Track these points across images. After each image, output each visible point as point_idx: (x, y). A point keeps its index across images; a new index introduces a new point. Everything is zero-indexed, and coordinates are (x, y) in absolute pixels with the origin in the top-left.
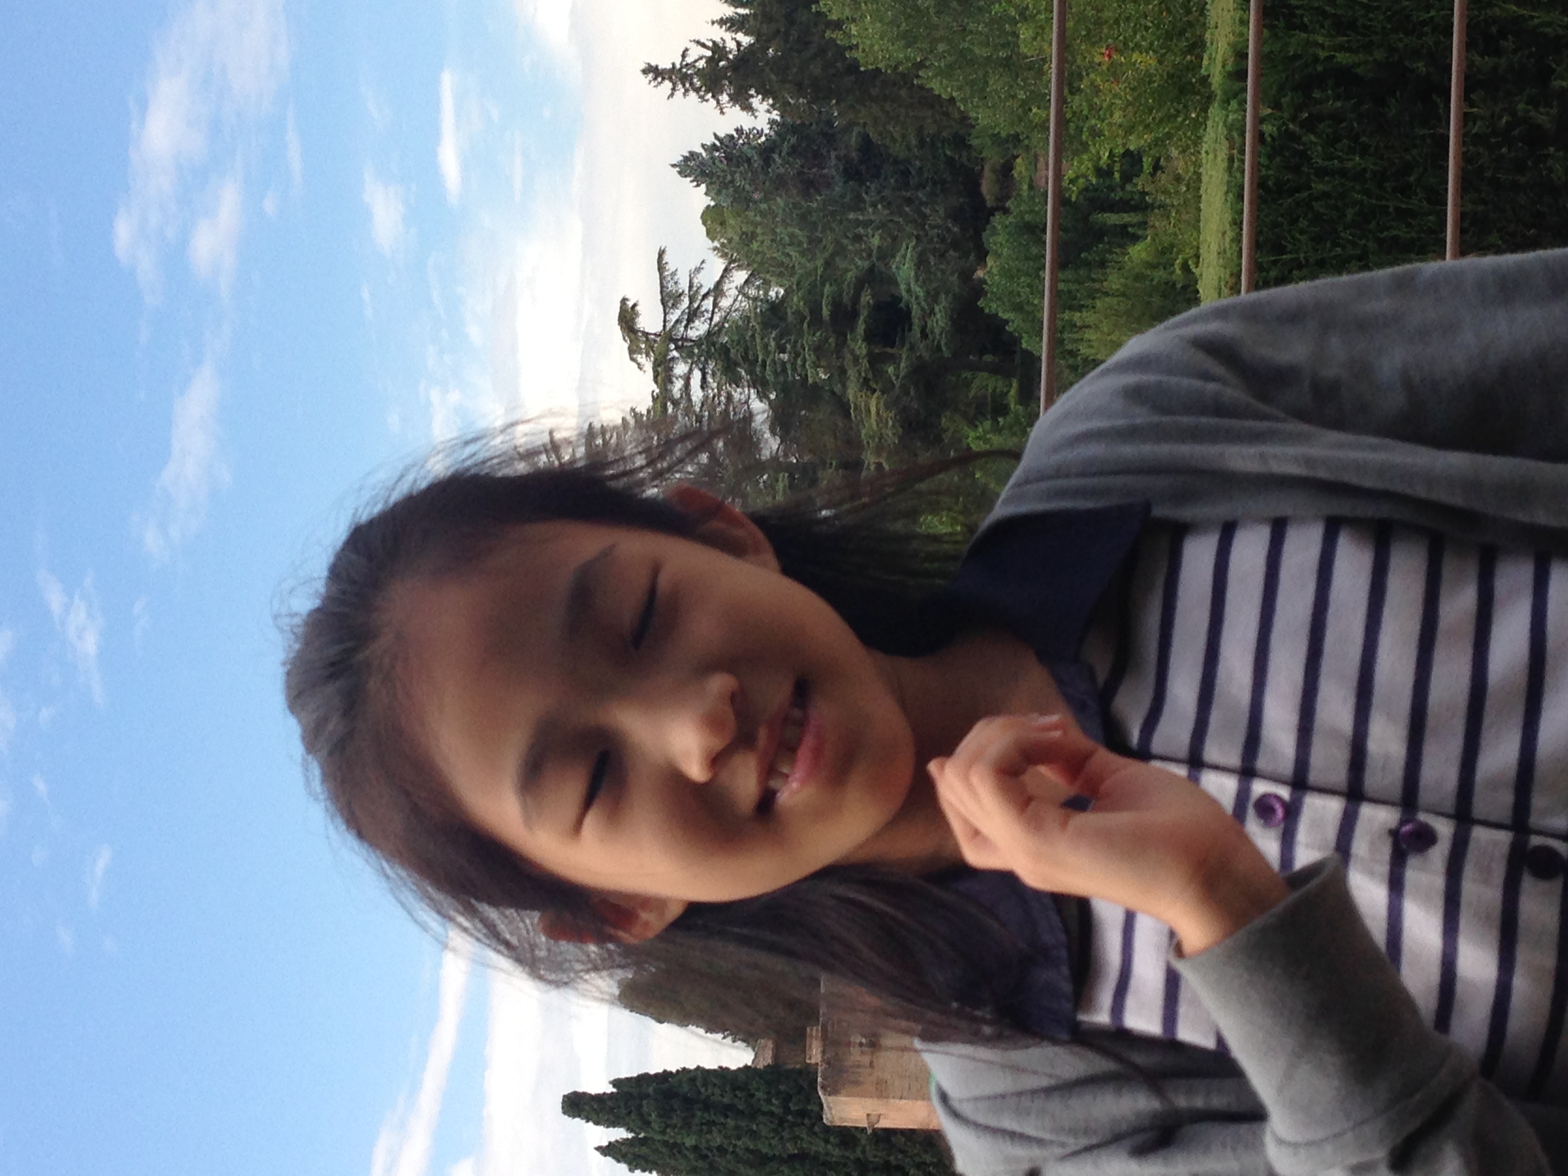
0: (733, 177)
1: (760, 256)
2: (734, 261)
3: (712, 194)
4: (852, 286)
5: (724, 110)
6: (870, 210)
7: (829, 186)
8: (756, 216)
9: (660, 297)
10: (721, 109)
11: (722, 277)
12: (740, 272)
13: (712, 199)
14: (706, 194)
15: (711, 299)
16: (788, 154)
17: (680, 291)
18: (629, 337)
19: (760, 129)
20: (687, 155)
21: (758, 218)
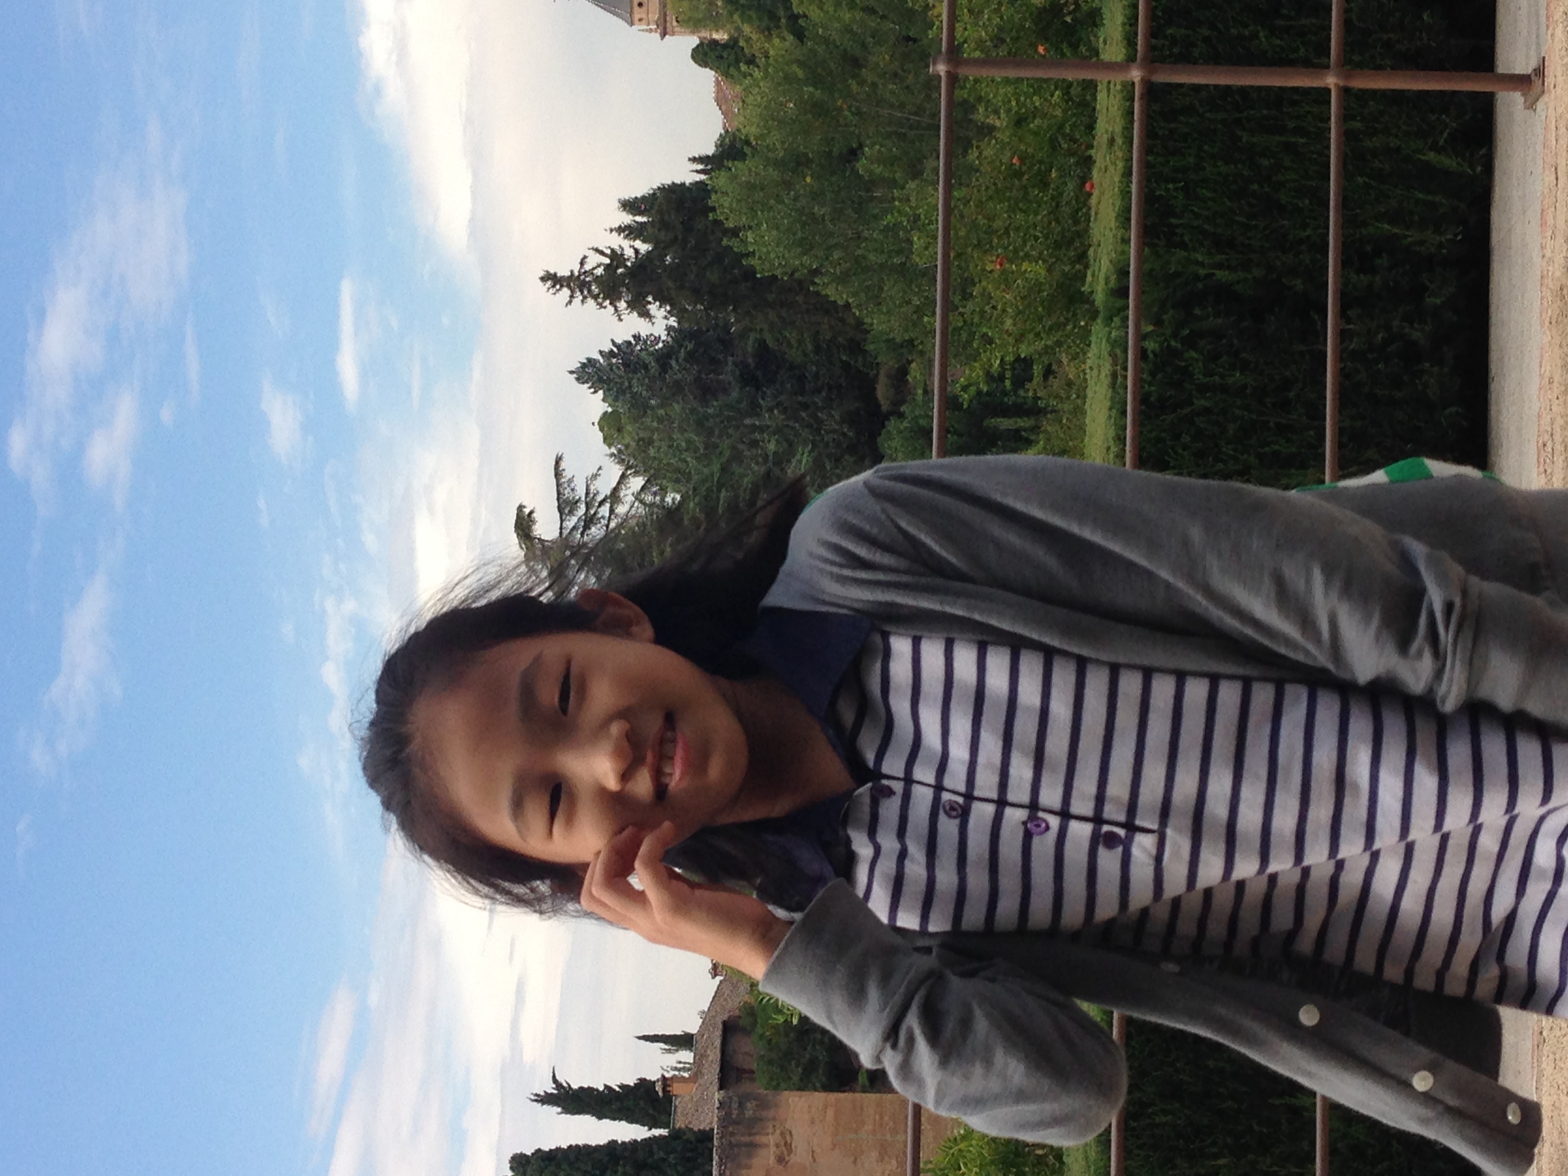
0: (630, 382)
1: (656, 462)
2: (630, 468)
3: (610, 400)
4: (748, 491)
5: (622, 317)
6: (767, 415)
7: (725, 391)
8: (653, 421)
9: (557, 505)
10: (619, 316)
11: (619, 483)
12: (636, 478)
13: (610, 405)
14: (604, 400)
15: (608, 505)
16: (685, 360)
17: (577, 498)
18: (525, 544)
19: (657, 335)
20: (585, 361)
21: (655, 424)
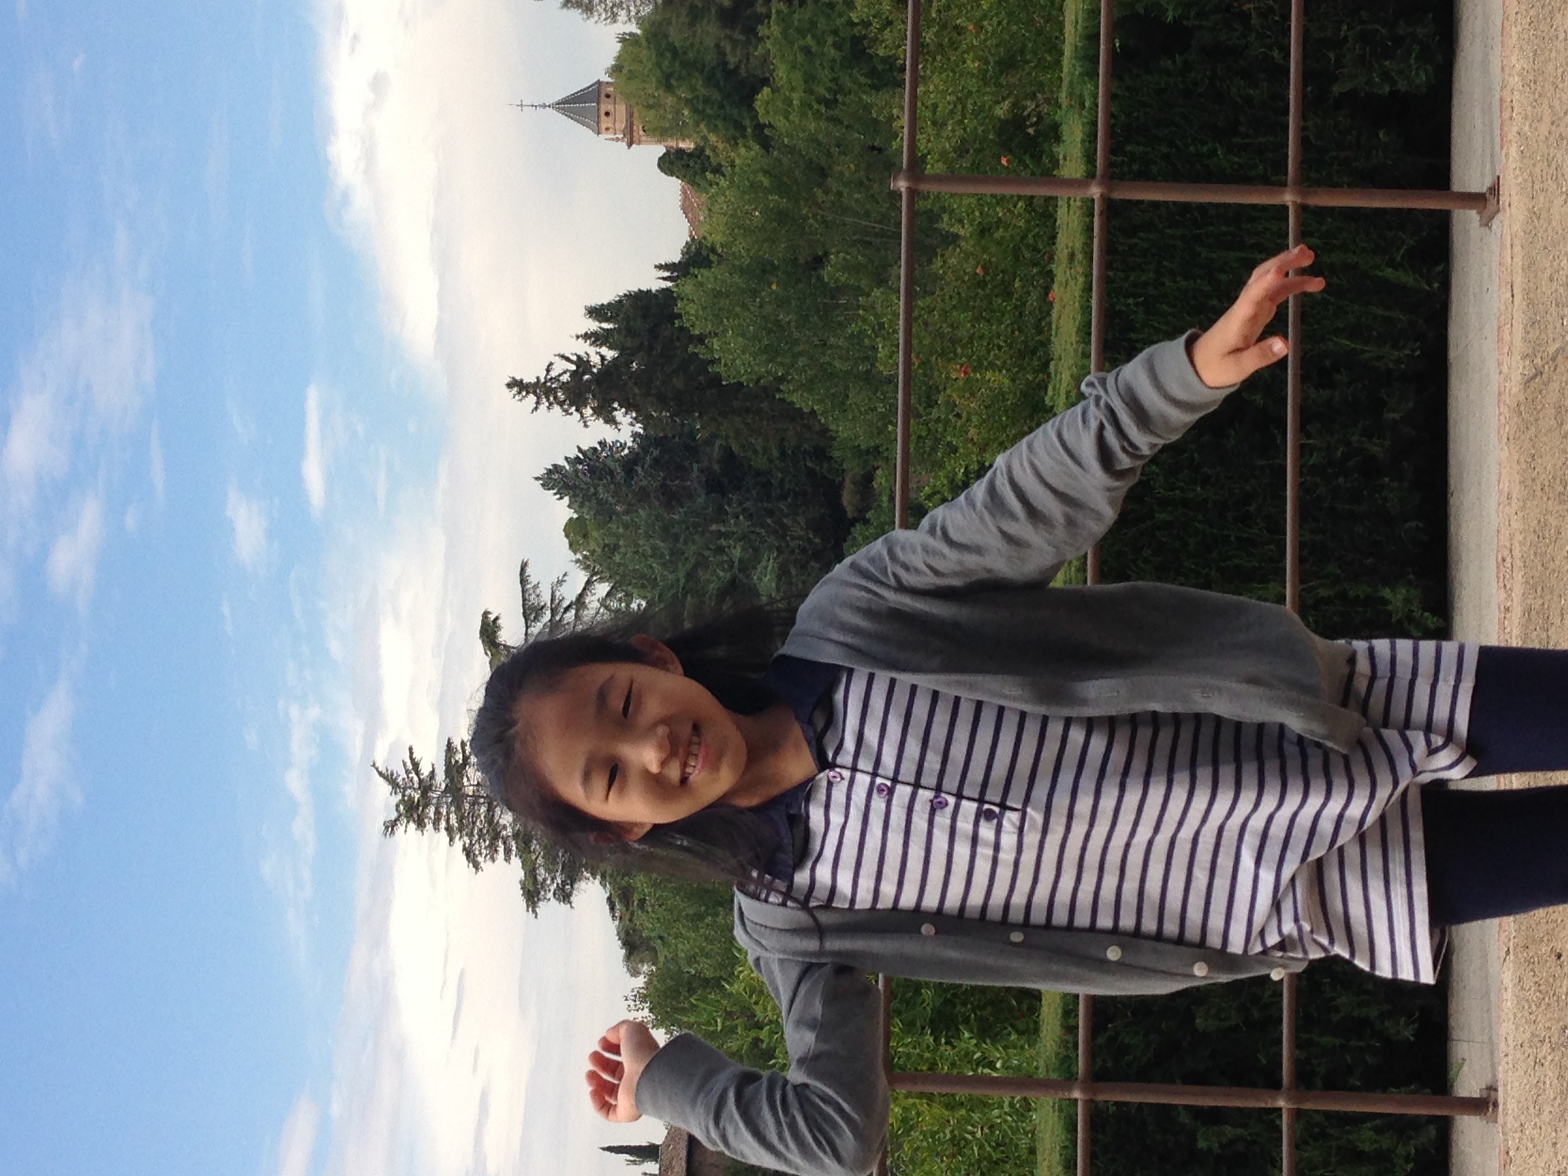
0: (595, 489)
1: (622, 568)
2: (595, 574)
3: (576, 506)
4: (713, 597)
5: (588, 423)
6: (732, 521)
7: (691, 497)
8: (618, 528)
9: (522, 611)
10: (585, 422)
11: (584, 589)
12: (602, 584)
13: (575, 512)
14: (569, 506)
15: (573, 612)
16: (650, 466)
17: (542, 604)
18: (490, 651)
19: (623, 441)
20: (551, 467)
21: (621, 530)
